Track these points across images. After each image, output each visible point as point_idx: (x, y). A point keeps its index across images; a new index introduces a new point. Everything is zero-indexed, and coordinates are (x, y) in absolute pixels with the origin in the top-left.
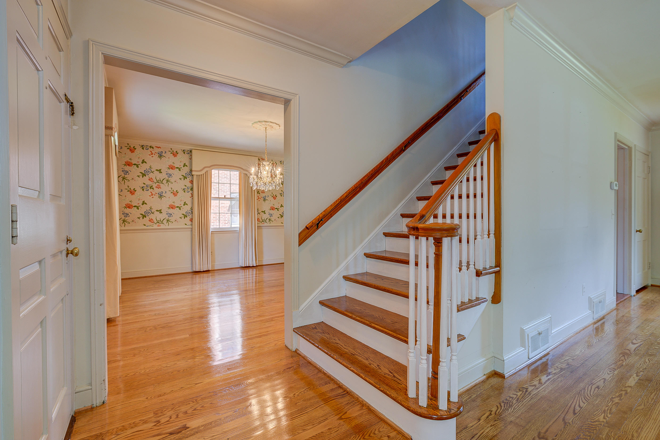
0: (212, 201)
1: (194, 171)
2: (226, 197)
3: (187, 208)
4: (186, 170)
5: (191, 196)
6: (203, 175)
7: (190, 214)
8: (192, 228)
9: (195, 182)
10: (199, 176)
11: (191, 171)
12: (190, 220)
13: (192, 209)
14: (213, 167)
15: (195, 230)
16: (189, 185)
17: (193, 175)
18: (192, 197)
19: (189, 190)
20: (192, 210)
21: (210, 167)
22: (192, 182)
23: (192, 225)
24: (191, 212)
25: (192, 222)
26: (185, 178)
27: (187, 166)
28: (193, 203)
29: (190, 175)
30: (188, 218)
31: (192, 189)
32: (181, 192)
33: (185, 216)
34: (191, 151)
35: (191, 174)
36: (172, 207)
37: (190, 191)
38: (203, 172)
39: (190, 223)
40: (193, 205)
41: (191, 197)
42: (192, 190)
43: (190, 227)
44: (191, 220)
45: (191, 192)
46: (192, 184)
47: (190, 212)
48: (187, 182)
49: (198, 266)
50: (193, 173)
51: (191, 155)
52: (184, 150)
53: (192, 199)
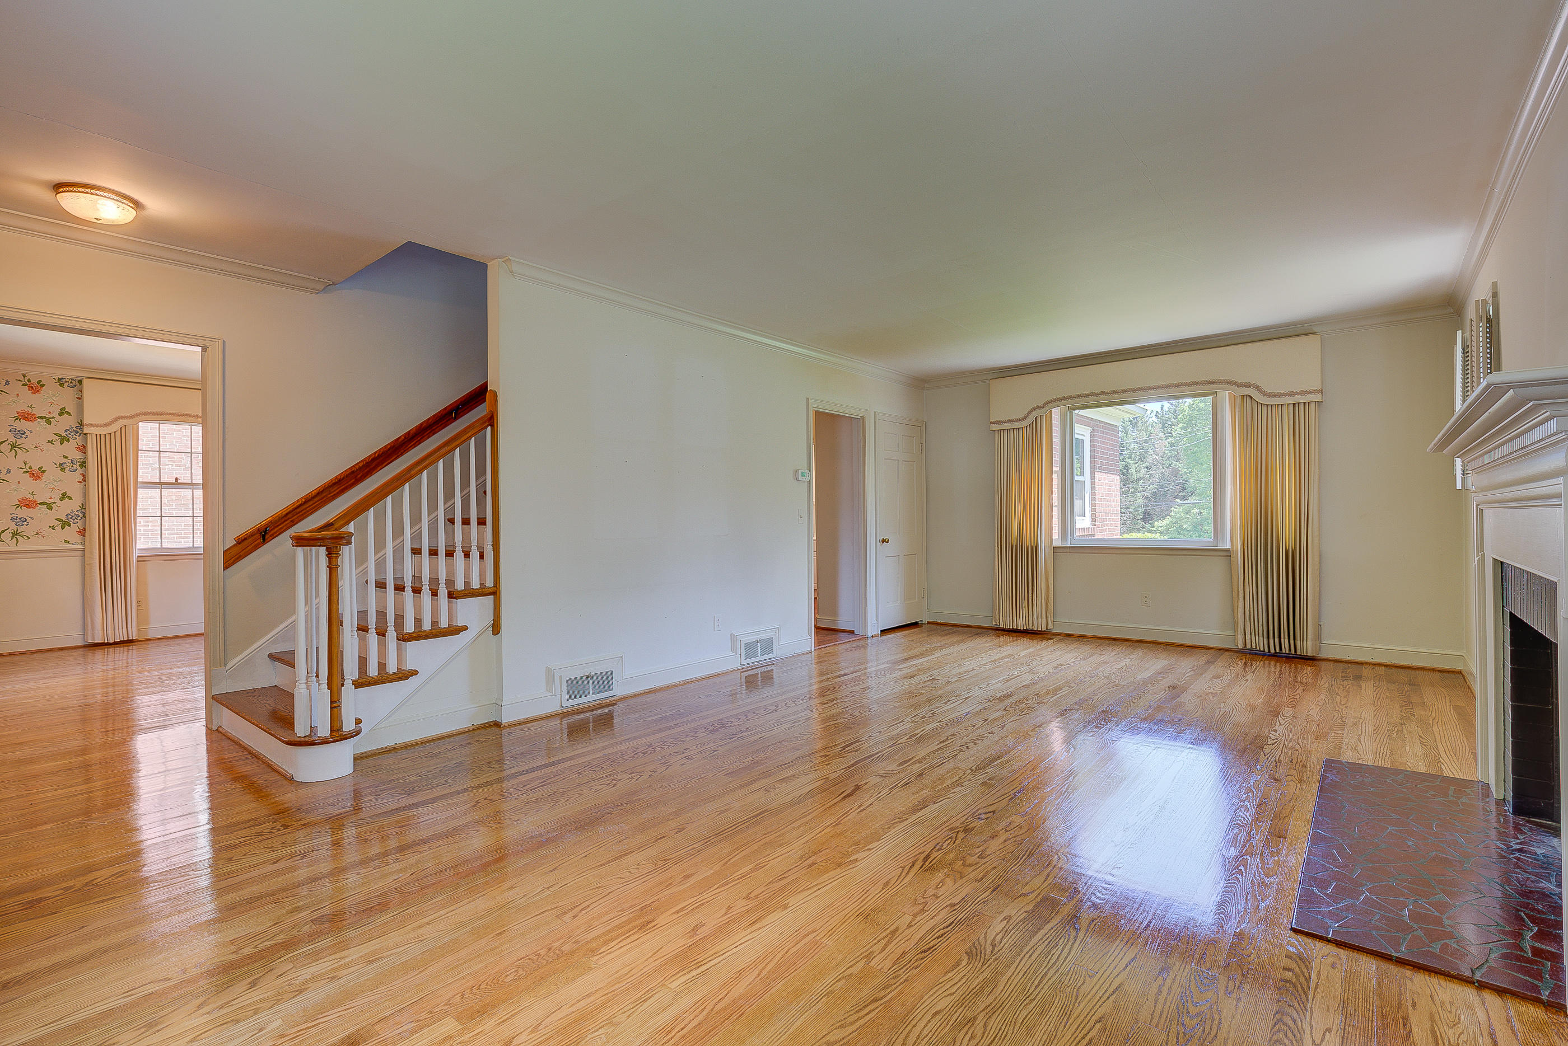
0: (140, 491)
1: (88, 425)
2: (179, 481)
3: (73, 506)
4: (69, 422)
5: (81, 480)
6: (113, 435)
7: (79, 518)
8: (84, 551)
9: (92, 448)
10: (102, 436)
11: (81, 424)
12: (80, 532)
13: (83, 507)
14: (140, 417)
15: (92, 553)
16: (77, 455)
17: (86, 434)
18: (85, 481)
19: (77, 466)
20: (83, 510)
21: (131, 417)
22: (83, 449)
23: (83, 543)
24: (81, 516)
25: (85, 536)
26: (63, 439)
27: (68, 413)
28: (85, 495)
29: (78, 434)
30: (74, 528)
31: (83, 464)
32: (52, 473)
33: (64, 524)
34: (80, 382)
35: (80, 432)
36: (27, 504)
37: (79, 468)
38: (116, 427)
39: (79, 538)
40: (87, 500)
41: (81, 482)
42: (85, 467)
43: (80, 546)
44: (82, 532)
45: (80, 471)
46: (85, 453)
47: (79, 514)
48: (71, 449)
49: (100, 632)
50: (86, 430)
51: (81, 391)
52: (60, 380)
53: (85, 485)
